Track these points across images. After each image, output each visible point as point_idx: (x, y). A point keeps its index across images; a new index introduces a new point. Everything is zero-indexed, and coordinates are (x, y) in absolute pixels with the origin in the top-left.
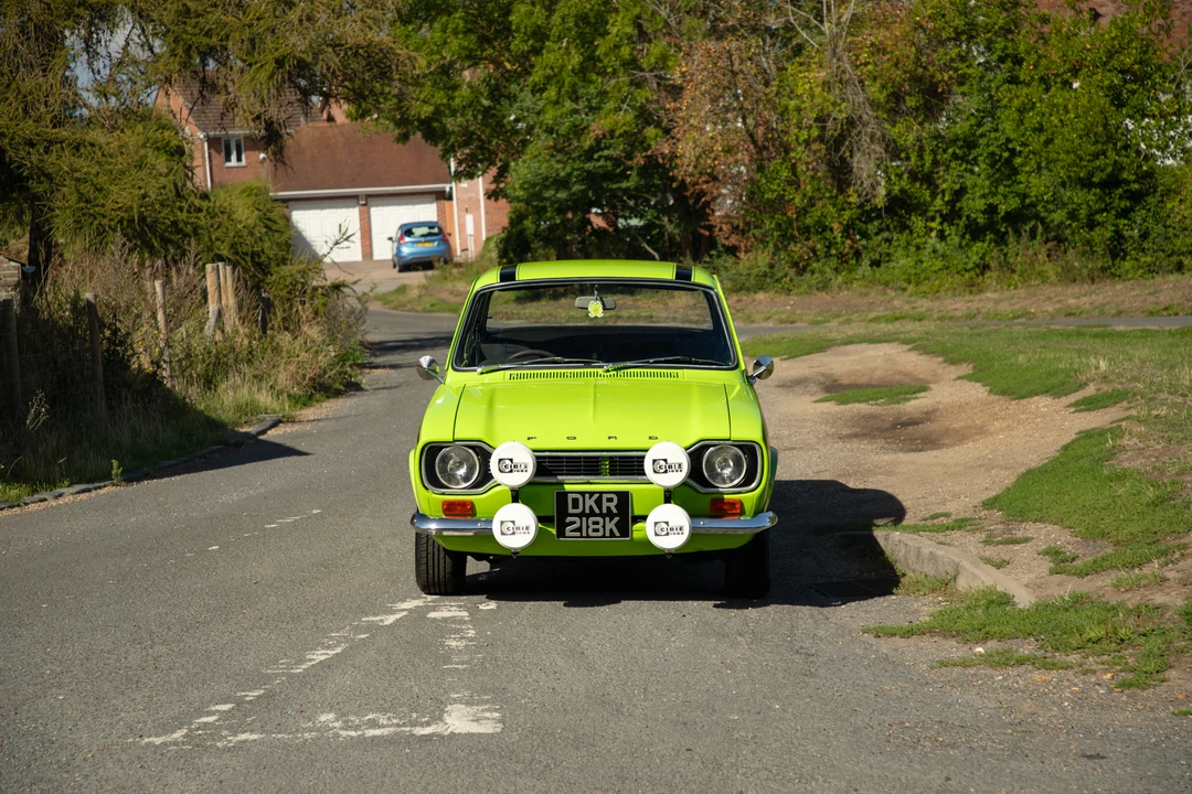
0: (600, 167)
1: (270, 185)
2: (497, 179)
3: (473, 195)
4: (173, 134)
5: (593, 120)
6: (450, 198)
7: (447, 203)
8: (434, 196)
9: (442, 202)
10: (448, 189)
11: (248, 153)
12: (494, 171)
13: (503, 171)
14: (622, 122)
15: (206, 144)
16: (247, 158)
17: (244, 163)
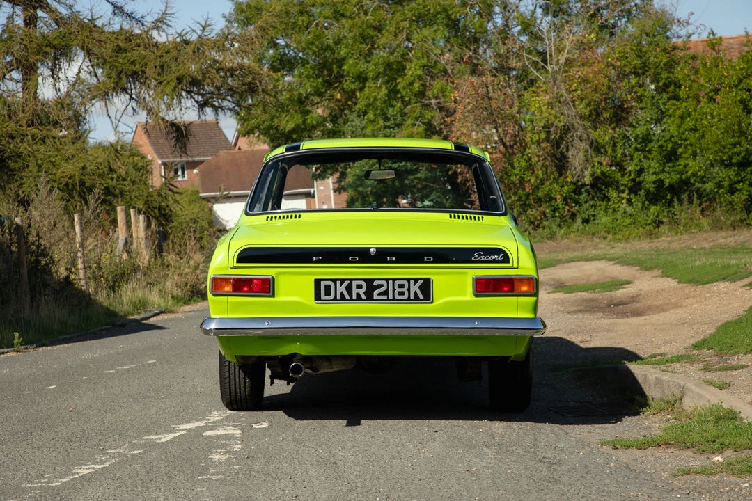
0: (403, 166)
1: (200, 189)
2: (339, 181)
3: (327, 194)
4: (139, 159)
5: (398, 132)
6: (314, 197)
7: (312, 200)
8: (304, 196)
9: (309, 198)
10: (312, 192)
11: (189, 171)
12: (337, 175)
13: (343, 175)
14: (416, 132)
15: (163, 167)
16: (188, 175)
17: (186, 178)
